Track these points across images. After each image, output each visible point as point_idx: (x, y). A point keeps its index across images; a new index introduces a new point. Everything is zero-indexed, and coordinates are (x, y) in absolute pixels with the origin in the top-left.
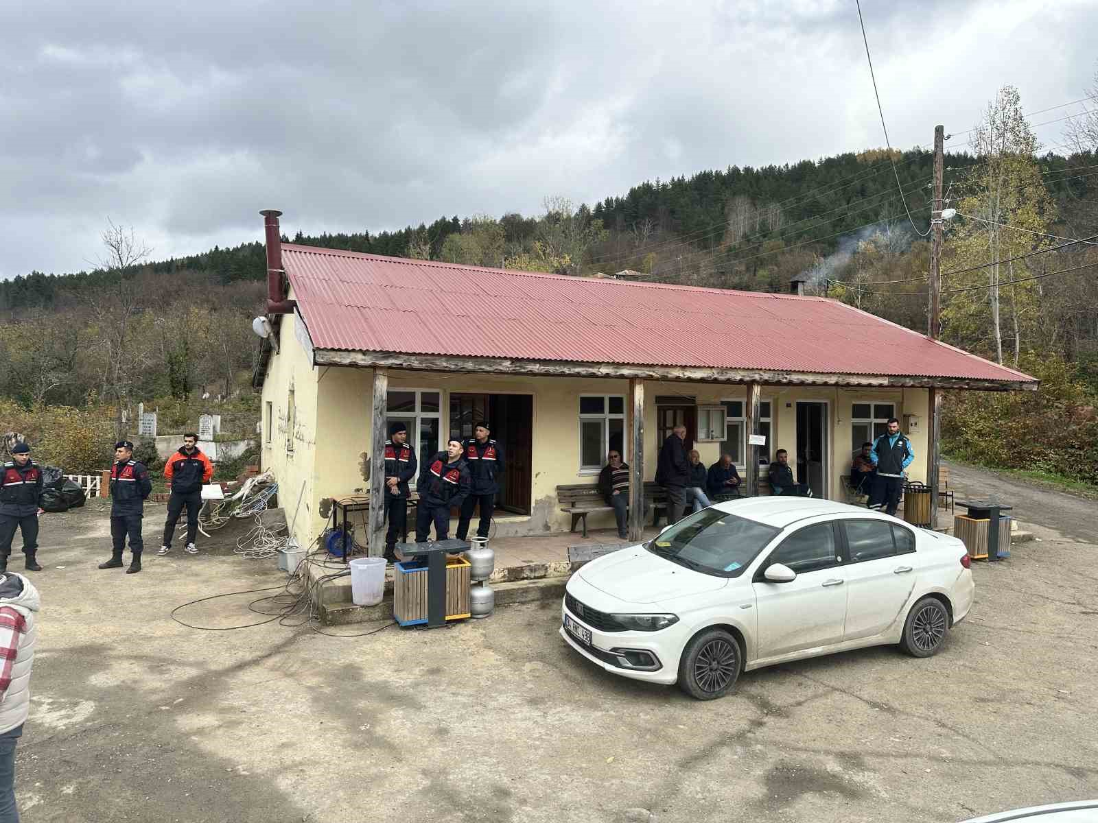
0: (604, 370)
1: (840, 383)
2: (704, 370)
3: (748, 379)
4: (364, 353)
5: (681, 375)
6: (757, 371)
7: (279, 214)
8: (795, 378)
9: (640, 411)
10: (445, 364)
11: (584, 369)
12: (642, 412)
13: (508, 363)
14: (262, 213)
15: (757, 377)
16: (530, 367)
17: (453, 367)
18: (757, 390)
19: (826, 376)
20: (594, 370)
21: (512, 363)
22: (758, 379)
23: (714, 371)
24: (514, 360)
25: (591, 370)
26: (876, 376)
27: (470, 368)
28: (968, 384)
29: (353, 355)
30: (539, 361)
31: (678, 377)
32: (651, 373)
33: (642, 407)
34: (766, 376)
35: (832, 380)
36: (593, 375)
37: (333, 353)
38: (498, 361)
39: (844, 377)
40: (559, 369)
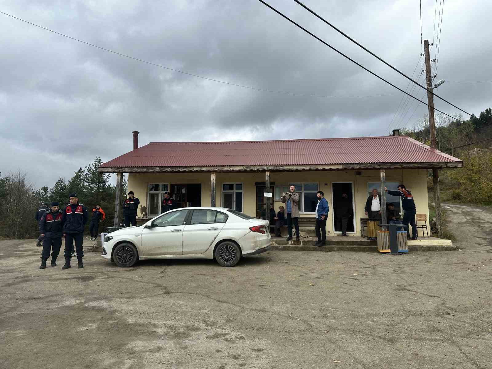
0: (195, 169)
1: (312, 169)
2: (240, 167)
3: (261, 169)
4: (111, 168)
5: (229, 169)
6: (265, 166)
7: (138, 133)
8: (286, 168)
9: (213, 184)
10: (136, 170)
11: (187, 169)
12: (214, 185)
13: (158, 168)
14: (133, 132)
15: (265, 168)
16: (166, 169)
17: (139, 171)
18: (267, 174)
19: (304, 166)
20: (191, 169)
21: (160, 168)
22: (266, 169)
23: (244, 167)
24: (160, 167)
25: (190, 169)
26: (333, 164)
27: (145, 171)
28: (401, 165)
29: (108, 169)
30: (171, 167)
31: (228, 170)
32: (216, 169)
33: (214, 183)
34: (270, 168)
35: (307, 168)
36: (191, 172)
37: (102, 169)
38: (155, 168)
39: (314, 166)
40: (177, 169)
